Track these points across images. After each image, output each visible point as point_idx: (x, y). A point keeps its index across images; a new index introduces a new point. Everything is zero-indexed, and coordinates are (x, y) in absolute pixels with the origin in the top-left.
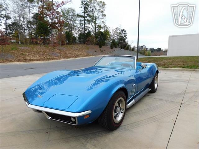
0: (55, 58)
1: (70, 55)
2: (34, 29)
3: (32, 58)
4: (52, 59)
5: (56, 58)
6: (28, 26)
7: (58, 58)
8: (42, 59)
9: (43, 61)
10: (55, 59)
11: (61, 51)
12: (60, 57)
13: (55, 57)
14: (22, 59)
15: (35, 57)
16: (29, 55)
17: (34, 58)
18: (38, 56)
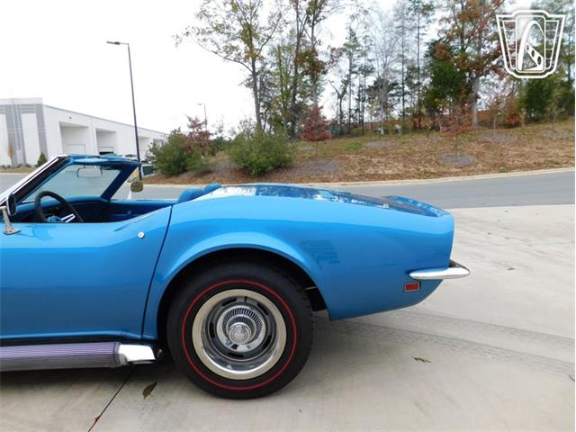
0: (454, 170)
1: (519, 161)
2: (425, 87)
3: (381, 172)
4: (439, 175)
5: (458, 170)
6: (410, 84)
7: (466, 169)
8: (408, 175)
9: (408, 180)
10: (450, 174)
11: (488, 148)
12: (472, 168)
13: (456, 167)
14: (355, 174)
15: (390, 168)
16: (379, 162)
17: (387, 172)
18: (401, 166)
